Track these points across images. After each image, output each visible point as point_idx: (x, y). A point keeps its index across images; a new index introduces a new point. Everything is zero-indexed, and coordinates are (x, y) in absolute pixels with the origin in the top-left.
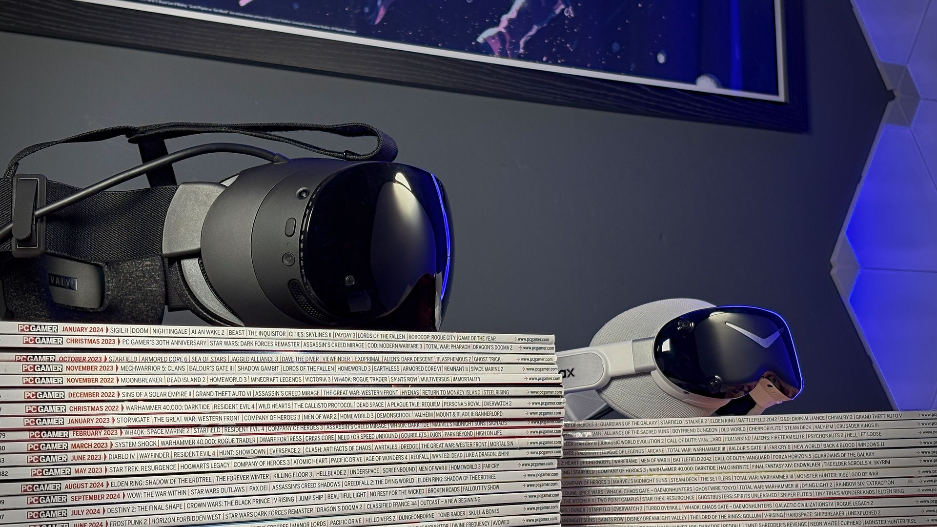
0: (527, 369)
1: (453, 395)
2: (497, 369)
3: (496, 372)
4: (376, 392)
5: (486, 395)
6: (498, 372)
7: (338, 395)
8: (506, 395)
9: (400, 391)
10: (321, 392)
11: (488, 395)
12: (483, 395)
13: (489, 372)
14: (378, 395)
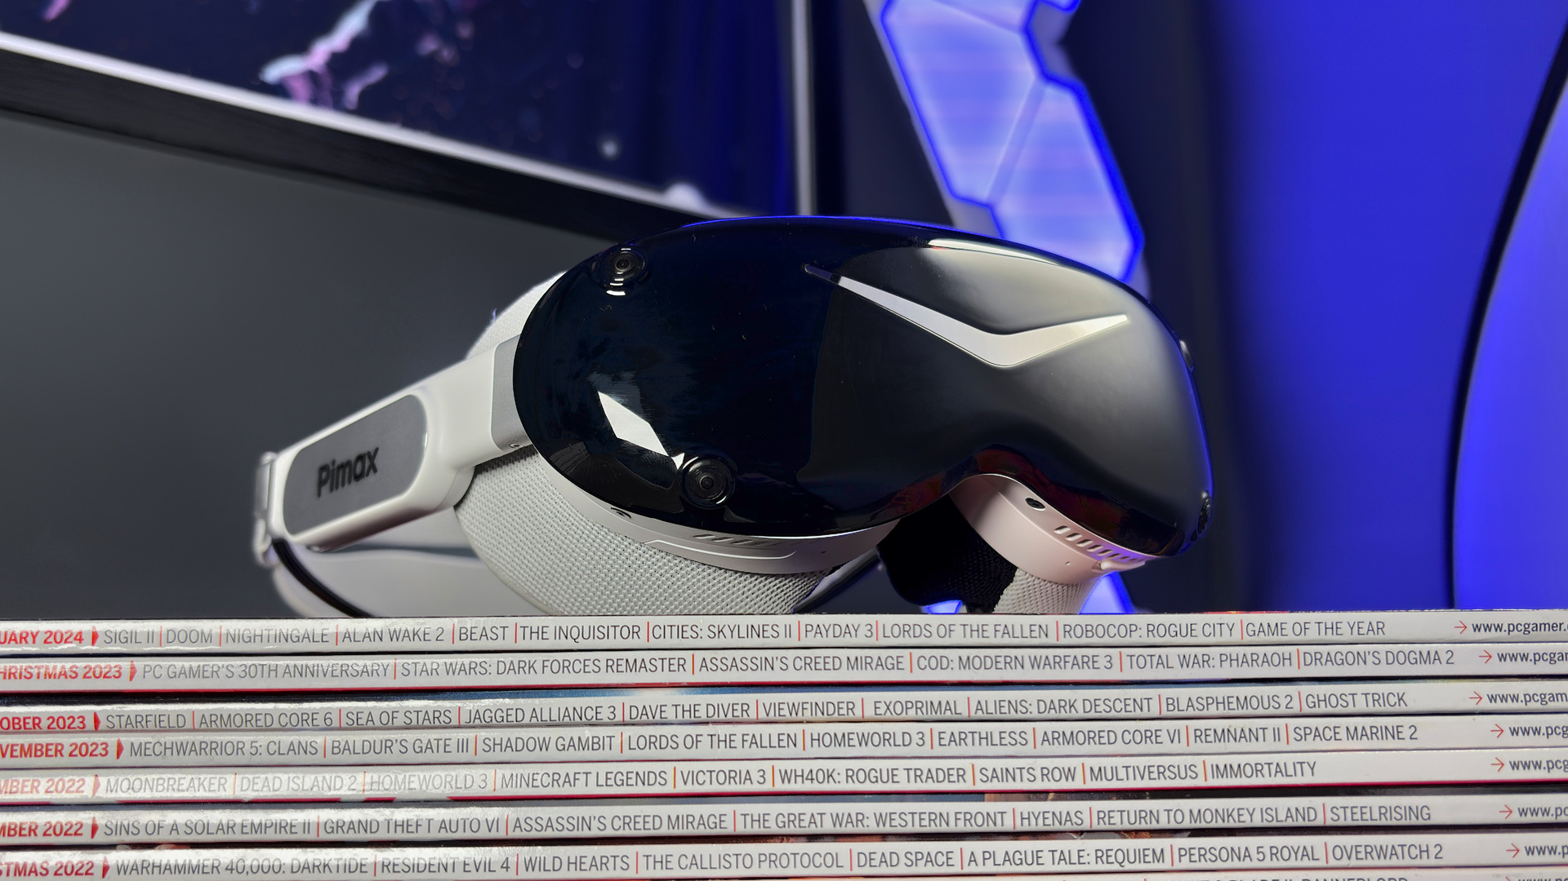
0: (1514, 732)
1: (1213, 825)
2: (1396, 733)
3: (1391, 743)
4: (925, 816)
5: (1341, 823)
6: (1397, 744)
7: (792, 830)
8: (1421, 822)
9: (1011, 815)
10: (733, 818)
11: (1349, 822)
12: (1329, 823)
13: (1364, 743)
14: (933, 829)
